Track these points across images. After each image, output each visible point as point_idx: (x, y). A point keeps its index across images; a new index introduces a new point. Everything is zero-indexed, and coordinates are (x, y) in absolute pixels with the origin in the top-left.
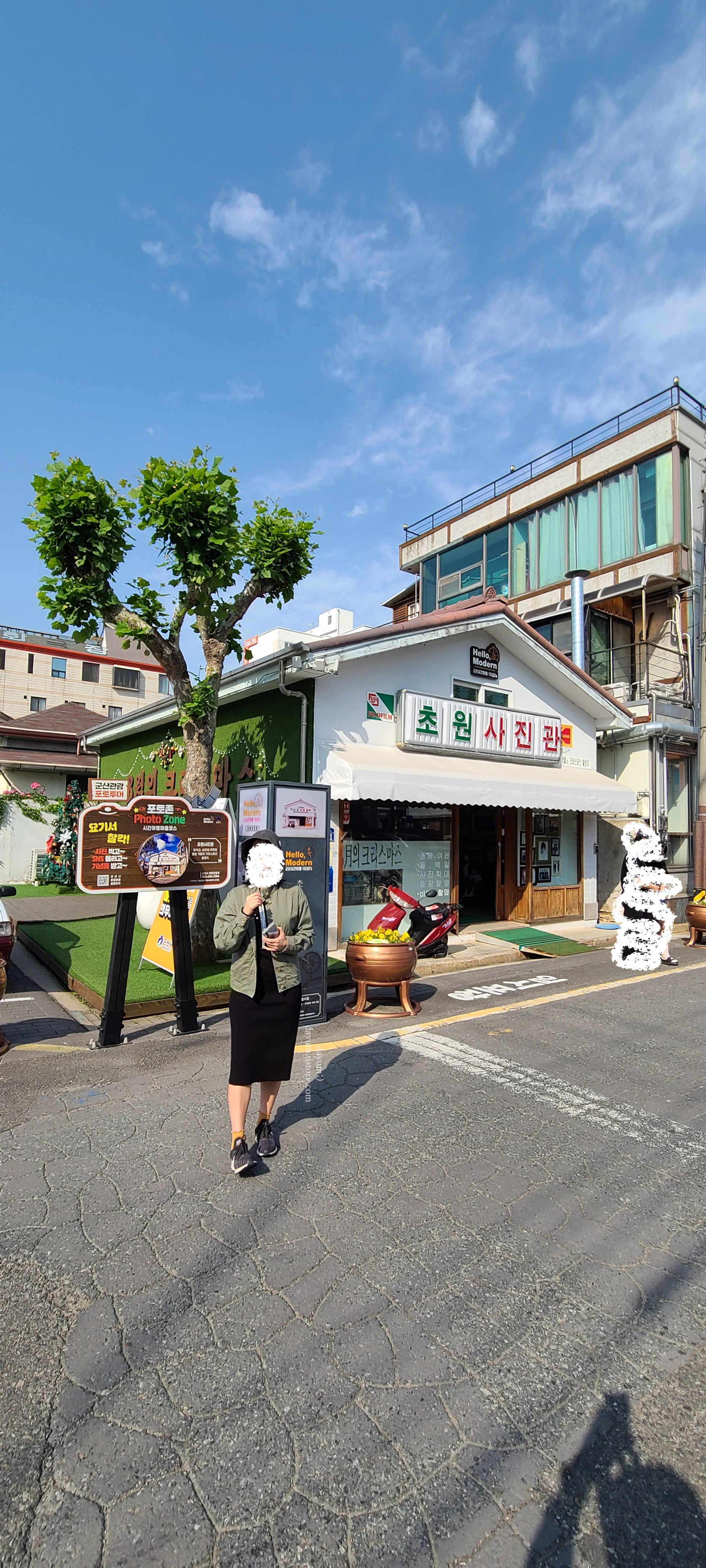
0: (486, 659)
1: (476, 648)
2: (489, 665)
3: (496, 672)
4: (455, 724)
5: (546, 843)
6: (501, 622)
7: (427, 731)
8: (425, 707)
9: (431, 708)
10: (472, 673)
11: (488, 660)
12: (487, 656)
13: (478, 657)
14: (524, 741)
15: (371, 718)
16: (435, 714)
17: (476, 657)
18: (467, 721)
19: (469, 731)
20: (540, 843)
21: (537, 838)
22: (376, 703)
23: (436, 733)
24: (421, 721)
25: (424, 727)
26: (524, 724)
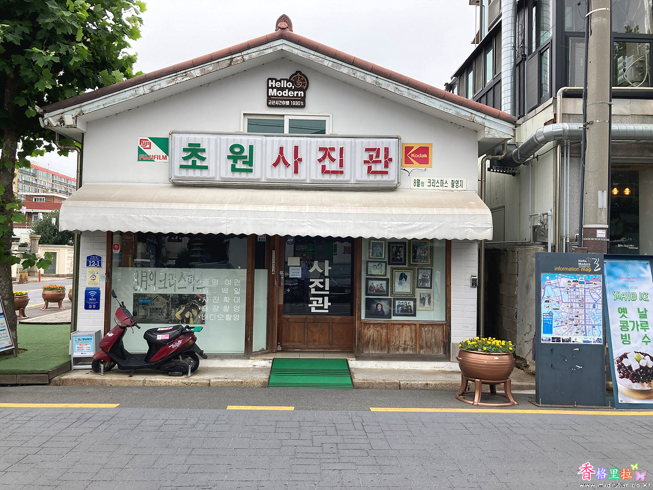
0: (287, 87)
1: (272, 79)
2: (291, 94)
3: (303, 99)
4: (229, 157)
5: (409, 274)
6: (279, 48)
7: (194, 166)
8: (190, 145)
9: (199, 145)
10: (268, 105)
11: (290, 89)
12: (290, 85)
13: (276, 87)
14: (331, 166)
15: (142, 160)
16: (204, 150)
17: (272, 88)
18: (246, 153)
19: (250, 163)
20: (397, 274)
21: (392, 269)
22: (148, 146)
23: (206, 168)
24: (185, 159)
25: (190, 163)
26: (333, 149)
